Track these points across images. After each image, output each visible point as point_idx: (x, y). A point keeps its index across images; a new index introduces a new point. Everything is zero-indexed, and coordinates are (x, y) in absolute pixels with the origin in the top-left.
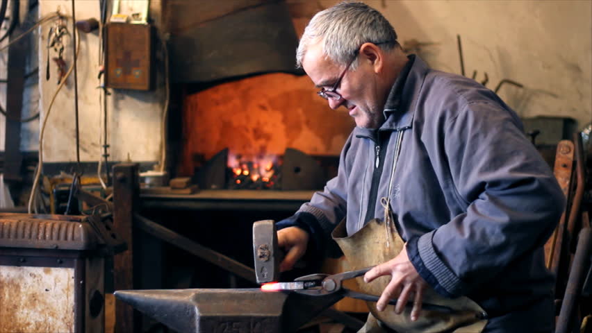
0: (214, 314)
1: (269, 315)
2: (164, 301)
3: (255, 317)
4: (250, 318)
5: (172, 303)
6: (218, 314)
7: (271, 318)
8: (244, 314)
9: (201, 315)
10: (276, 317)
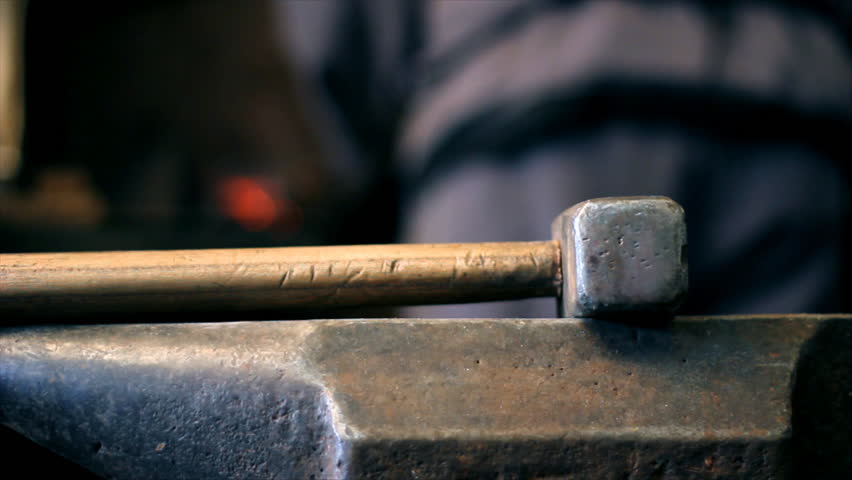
0: (427, 433)
1: (723, 433)
2: (150, 373)
3: (650, 446)
4: (627, 445)
5: (191, 381)
6: (447, 433)
7: (736, 447)
8: (592, 431)
9: (358, 434)
10: (762, 446)
